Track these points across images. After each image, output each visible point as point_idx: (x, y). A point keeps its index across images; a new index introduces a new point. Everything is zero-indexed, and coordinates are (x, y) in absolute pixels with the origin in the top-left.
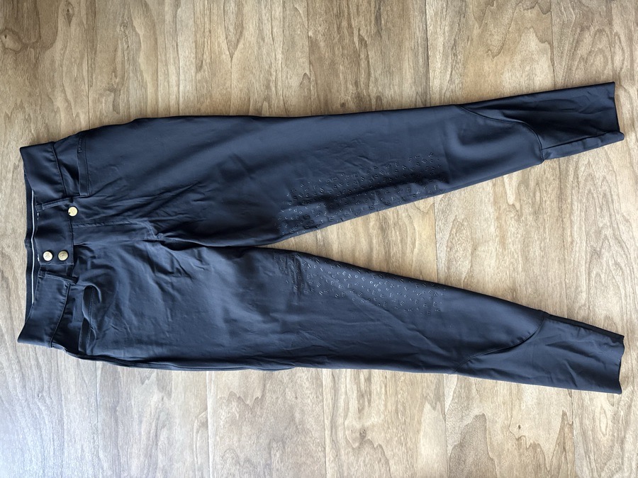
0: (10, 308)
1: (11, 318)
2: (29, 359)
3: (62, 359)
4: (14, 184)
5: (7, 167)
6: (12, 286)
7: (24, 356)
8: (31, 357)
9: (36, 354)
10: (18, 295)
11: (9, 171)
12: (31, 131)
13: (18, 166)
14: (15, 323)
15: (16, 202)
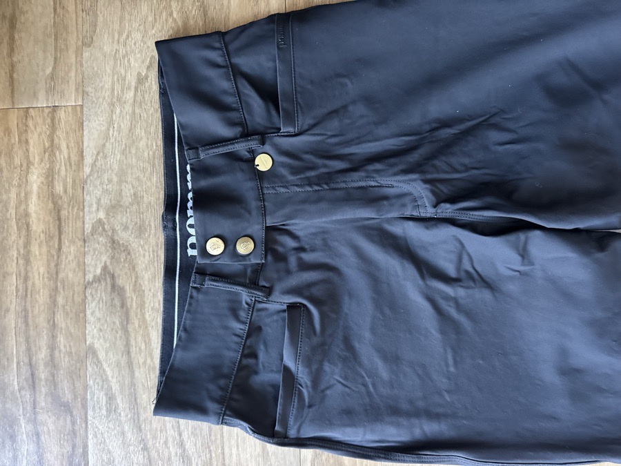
0: (128, 345)
1: (130, 364)
2: (166, 442)
3: (233, 442)
4: (137, 111)
5: (124, 79)
6: (133, 302)
7: (155, 437)
8: (170, 440)
9: (180, 435)
10: (144, 321)
11: (129, 88)
12: (171, 14)
13: (147, 77)
14: (137, 374)
15: (142, 144)
